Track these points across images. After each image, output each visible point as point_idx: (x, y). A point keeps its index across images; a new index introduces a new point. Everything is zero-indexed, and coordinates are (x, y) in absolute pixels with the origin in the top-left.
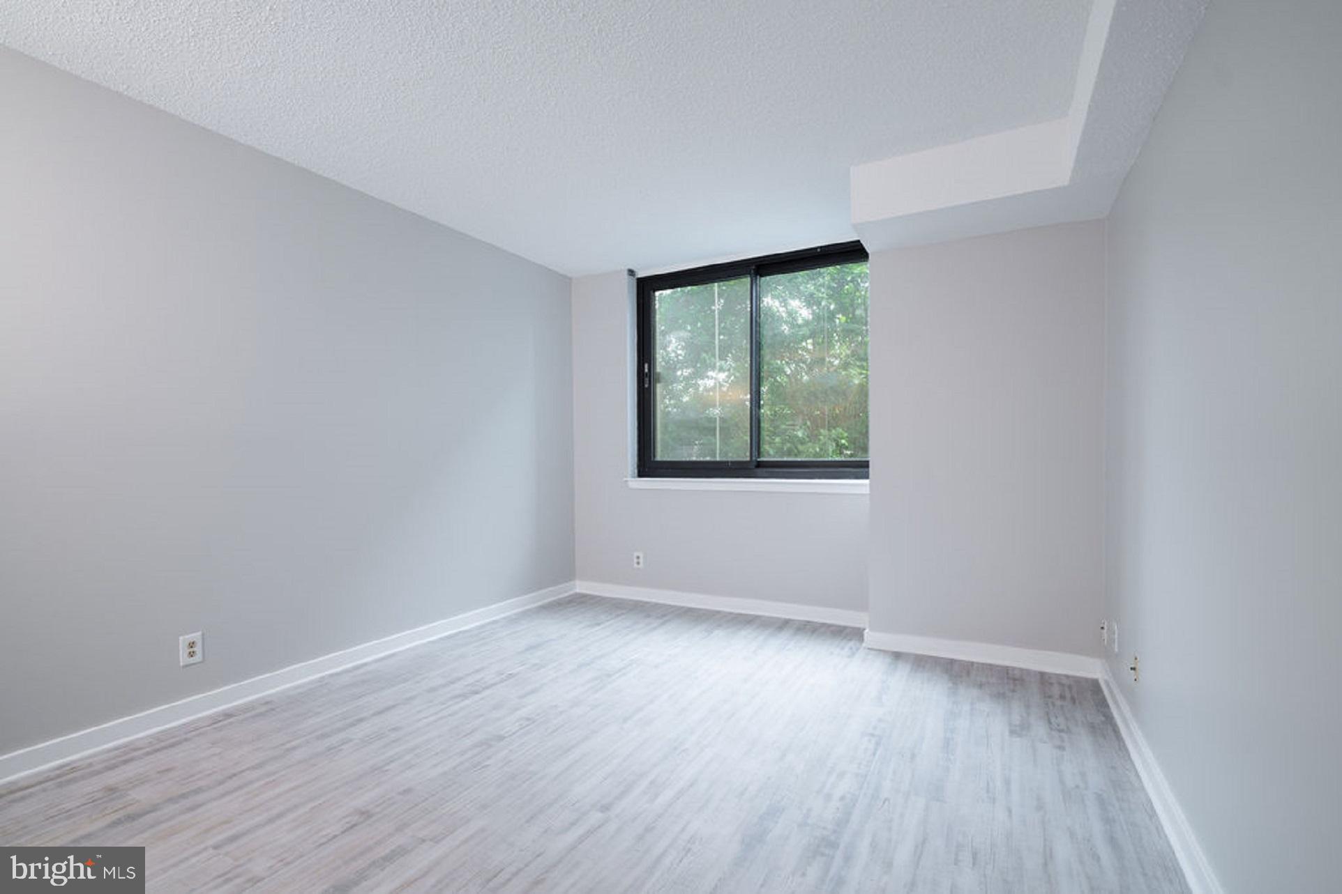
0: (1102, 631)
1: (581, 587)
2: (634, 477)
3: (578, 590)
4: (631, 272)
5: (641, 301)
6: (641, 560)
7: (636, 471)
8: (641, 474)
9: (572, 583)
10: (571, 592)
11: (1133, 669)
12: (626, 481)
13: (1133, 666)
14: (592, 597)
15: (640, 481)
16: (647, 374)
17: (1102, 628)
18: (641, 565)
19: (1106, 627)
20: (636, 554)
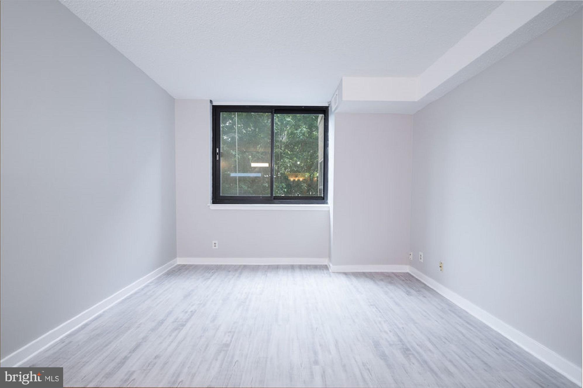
0: (410, 256)
1: (180, 261)
2: (211, 204)
3: (178, 263)
4: (211, 101)
5: (215, 117)
6: (217, 245)
7: (212, 201)
8: (214, 203)
9: (175, 260)
10: (176, 265)
11: (440, 267)
12: (209, 206)
13: (440, 266)
14: (191, 266)
15: (214, 206)
16: (218, 153)
17: (410, 255)
18: (217, 247)
19: (412, 254)
20: (214, 242)
